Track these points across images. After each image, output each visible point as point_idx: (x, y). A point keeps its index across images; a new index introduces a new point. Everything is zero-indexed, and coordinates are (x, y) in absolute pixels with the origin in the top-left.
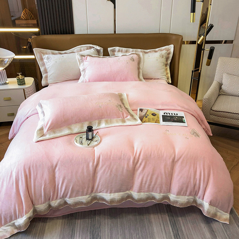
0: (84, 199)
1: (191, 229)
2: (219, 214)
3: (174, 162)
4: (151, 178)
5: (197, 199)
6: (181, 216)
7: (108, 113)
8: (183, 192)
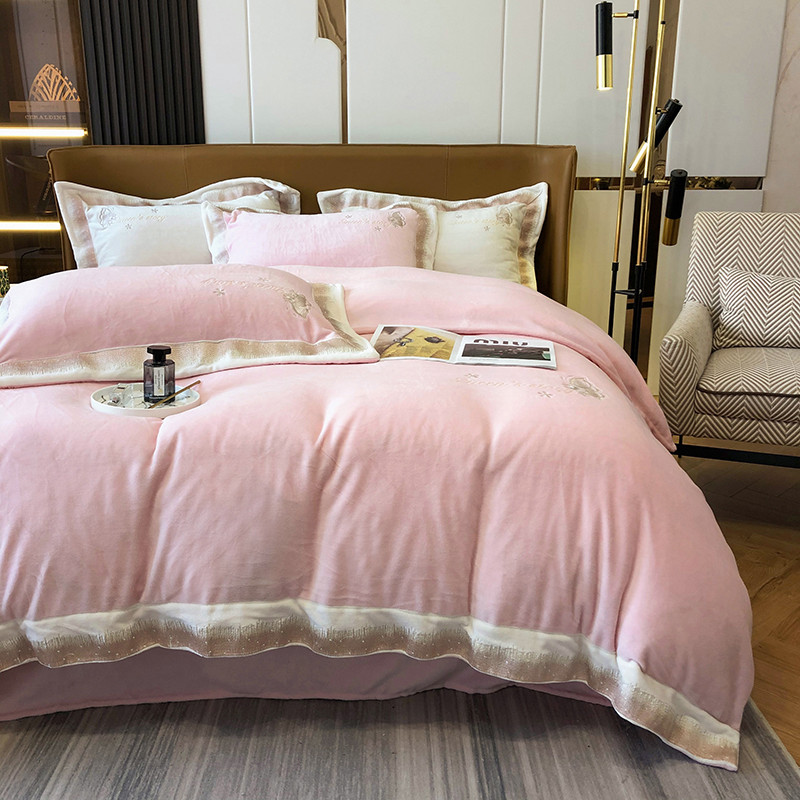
0: (99, 623)
1: (563, 784)
2: (689, 724)
3: (482, 476)
4: (387, 542)
5: (591, 648)
6: (527, 737)
7: (249, 316)
8: (523, 608)
